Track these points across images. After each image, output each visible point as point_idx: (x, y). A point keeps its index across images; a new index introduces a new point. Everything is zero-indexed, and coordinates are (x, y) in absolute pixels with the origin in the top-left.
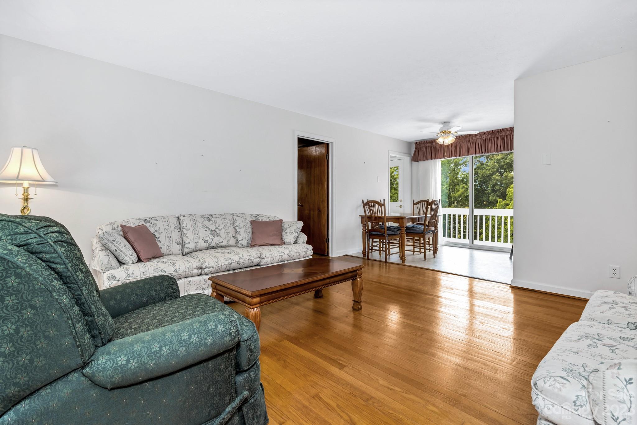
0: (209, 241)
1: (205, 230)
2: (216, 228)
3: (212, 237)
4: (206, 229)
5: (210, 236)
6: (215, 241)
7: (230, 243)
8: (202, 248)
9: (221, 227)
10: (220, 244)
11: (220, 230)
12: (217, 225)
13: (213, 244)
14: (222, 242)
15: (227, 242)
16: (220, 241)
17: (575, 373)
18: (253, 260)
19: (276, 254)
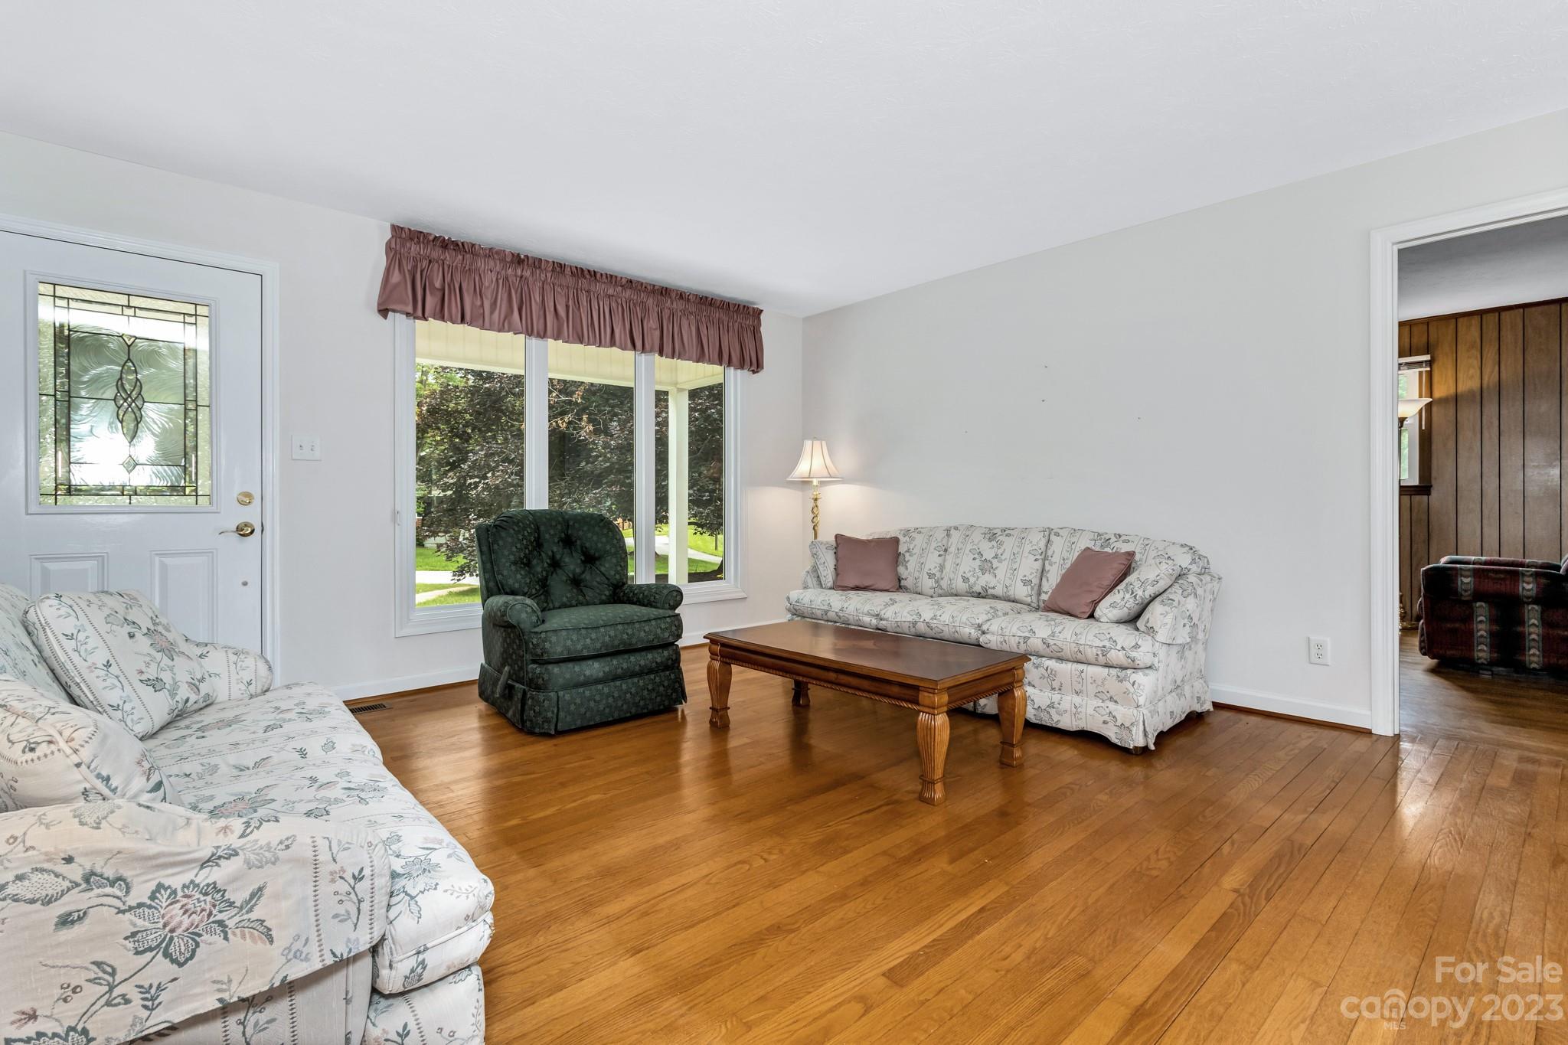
0: (972, 580)
1: (974, 559)
2: (996, 557)
3: (980, 574)
4: (976, 556)
5: (977, 570)
6: (984, 581)
7: (1011, 593)
8: (959, 591)
9: (1006, 555)
10: (990, 591)
11: (1000, 561)
12: (1000, 552)
13: (978, 589)
14: (994, 588)
15: (1005, 589)
16: (991, 585)
17: (417, 870)
18: (958, 629)
19: (1014, 630)
